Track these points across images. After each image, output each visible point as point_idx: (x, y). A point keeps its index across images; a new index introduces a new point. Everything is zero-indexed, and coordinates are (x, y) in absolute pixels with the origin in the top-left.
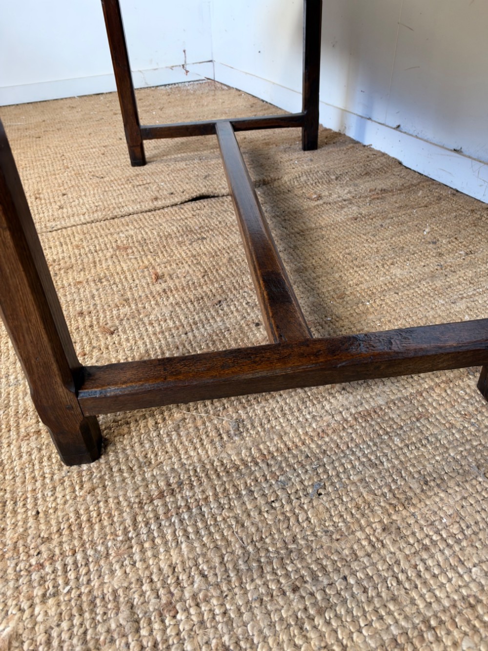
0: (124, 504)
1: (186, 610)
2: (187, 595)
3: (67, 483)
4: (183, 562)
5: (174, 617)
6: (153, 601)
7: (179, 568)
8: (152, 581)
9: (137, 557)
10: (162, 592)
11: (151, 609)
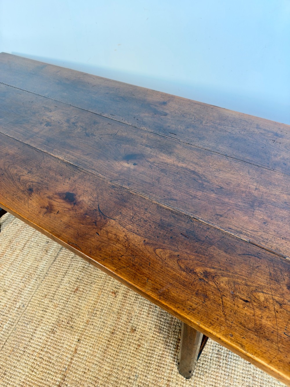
0: (216, 370)
1: (256, 374)
2: (253, 371)
3: (198, 382)
4: (243, 366)
5: (256, 378)
6: (250, 380)
7: (245, 368)
8: (244, 377)
9: (235, 377)
10: (249, 377)
11: (252, 382)
